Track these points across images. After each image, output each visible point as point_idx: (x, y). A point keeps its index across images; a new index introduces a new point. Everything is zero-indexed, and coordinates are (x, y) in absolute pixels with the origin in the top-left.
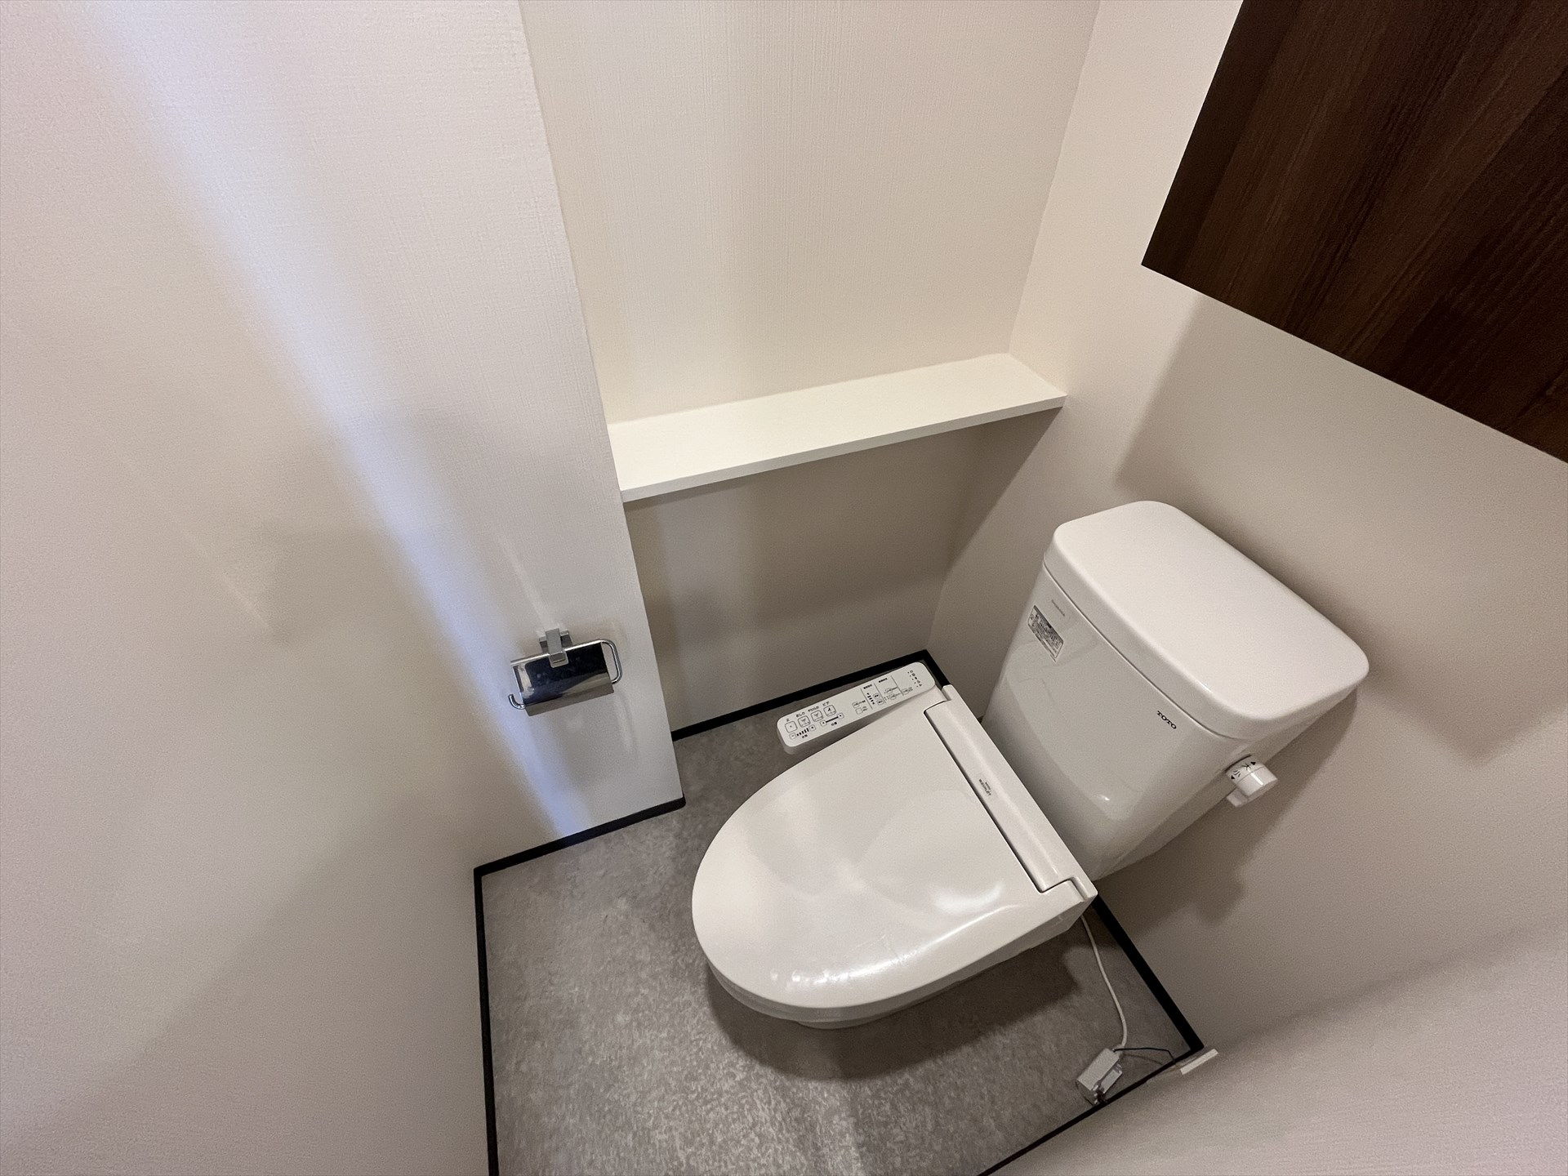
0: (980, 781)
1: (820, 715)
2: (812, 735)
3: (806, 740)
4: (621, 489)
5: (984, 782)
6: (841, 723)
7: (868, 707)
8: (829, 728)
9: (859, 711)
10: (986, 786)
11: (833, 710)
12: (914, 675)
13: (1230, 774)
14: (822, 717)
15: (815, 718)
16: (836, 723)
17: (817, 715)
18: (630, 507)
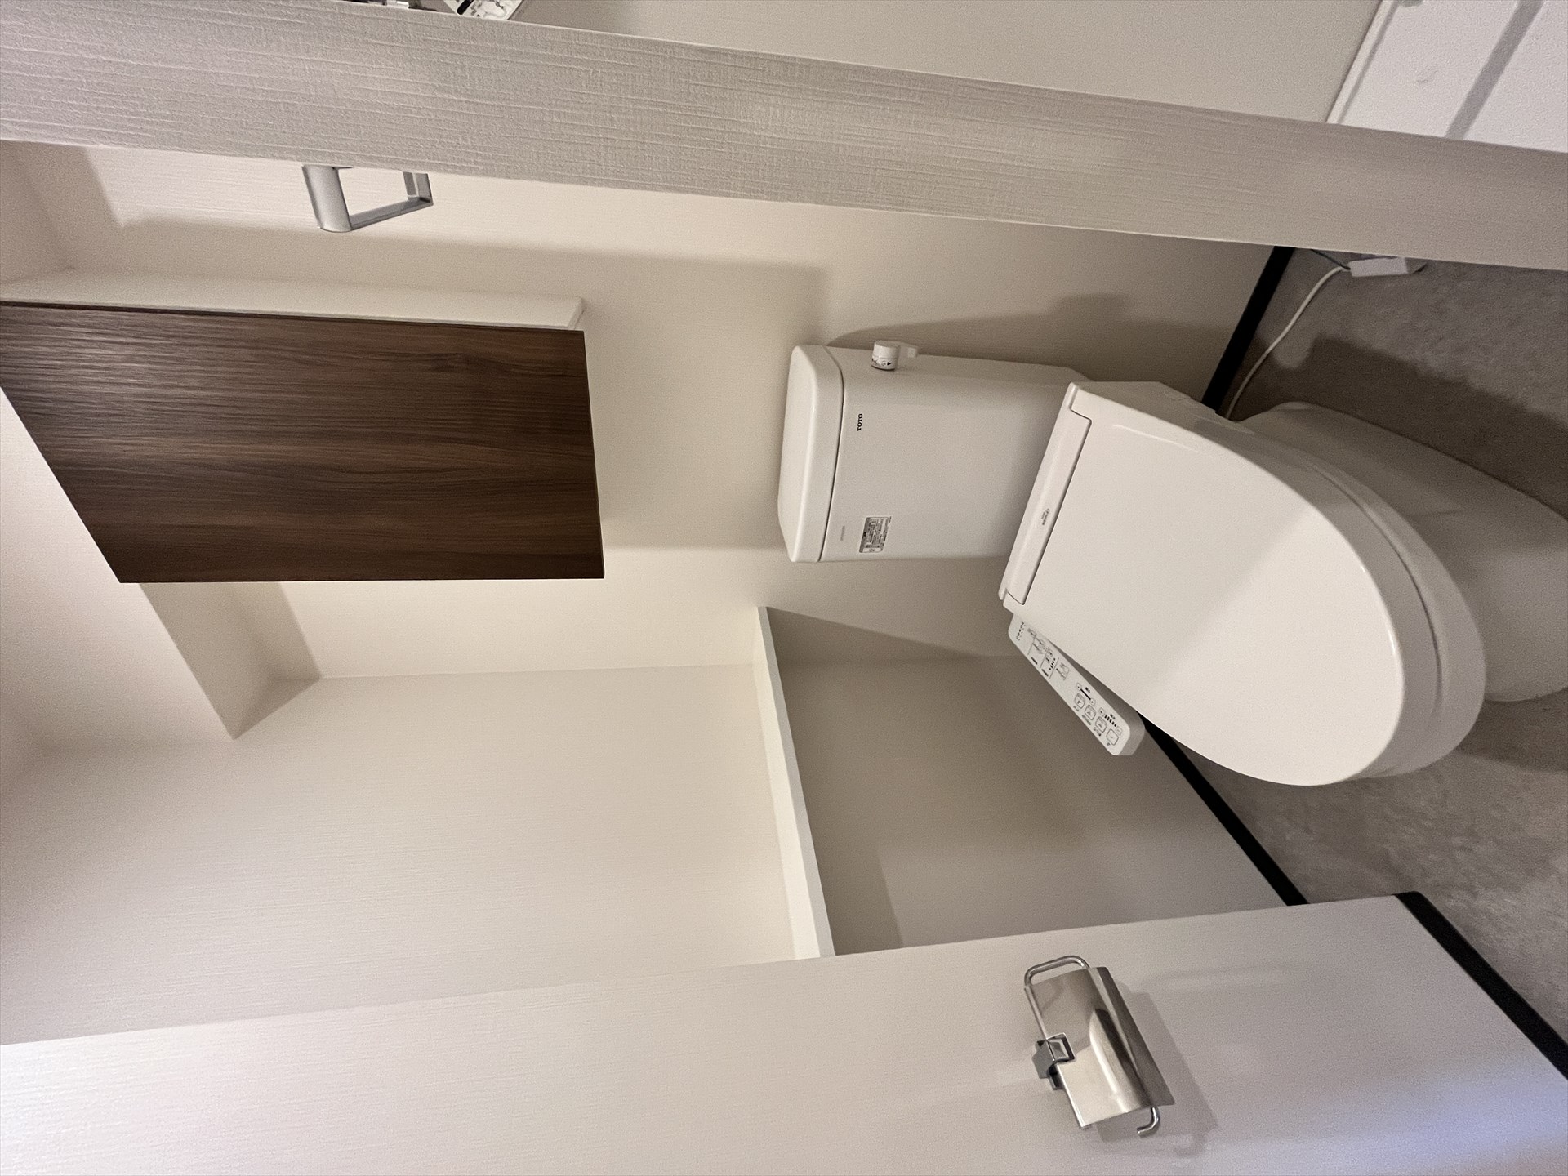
0: (1043, 524)
1: (1088, 710)
2: (1109, 710)
3: (1115, 714)
4: (818, 955)
5: (1042, 521)
6: (1085, 684)
7: (1059, 663)
8: (1093, 693)
9: (1066, 670)
10: (1045, 516)
11: (1078, 699)
12: (1019, 634)
13: (886, 367)
14: (1089, 706)
15: (1092, 713)
16: (1087, 689)
17: (1089, 713)
18: (841, 949)
